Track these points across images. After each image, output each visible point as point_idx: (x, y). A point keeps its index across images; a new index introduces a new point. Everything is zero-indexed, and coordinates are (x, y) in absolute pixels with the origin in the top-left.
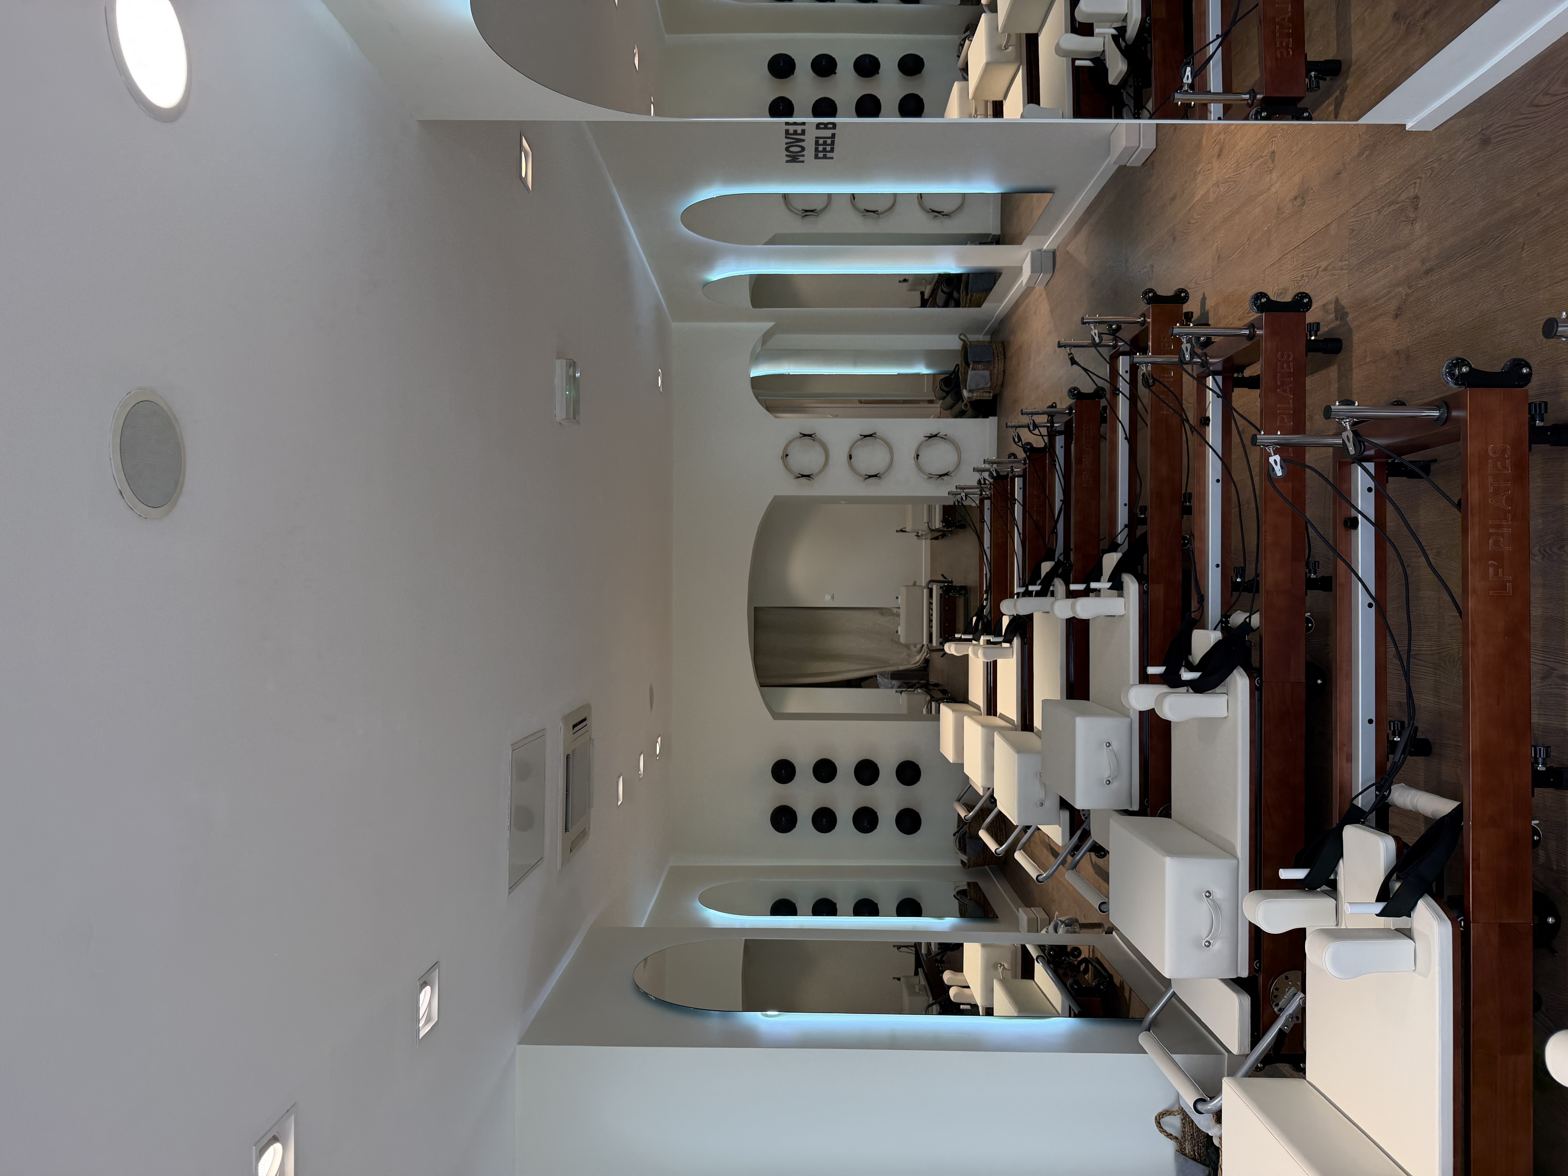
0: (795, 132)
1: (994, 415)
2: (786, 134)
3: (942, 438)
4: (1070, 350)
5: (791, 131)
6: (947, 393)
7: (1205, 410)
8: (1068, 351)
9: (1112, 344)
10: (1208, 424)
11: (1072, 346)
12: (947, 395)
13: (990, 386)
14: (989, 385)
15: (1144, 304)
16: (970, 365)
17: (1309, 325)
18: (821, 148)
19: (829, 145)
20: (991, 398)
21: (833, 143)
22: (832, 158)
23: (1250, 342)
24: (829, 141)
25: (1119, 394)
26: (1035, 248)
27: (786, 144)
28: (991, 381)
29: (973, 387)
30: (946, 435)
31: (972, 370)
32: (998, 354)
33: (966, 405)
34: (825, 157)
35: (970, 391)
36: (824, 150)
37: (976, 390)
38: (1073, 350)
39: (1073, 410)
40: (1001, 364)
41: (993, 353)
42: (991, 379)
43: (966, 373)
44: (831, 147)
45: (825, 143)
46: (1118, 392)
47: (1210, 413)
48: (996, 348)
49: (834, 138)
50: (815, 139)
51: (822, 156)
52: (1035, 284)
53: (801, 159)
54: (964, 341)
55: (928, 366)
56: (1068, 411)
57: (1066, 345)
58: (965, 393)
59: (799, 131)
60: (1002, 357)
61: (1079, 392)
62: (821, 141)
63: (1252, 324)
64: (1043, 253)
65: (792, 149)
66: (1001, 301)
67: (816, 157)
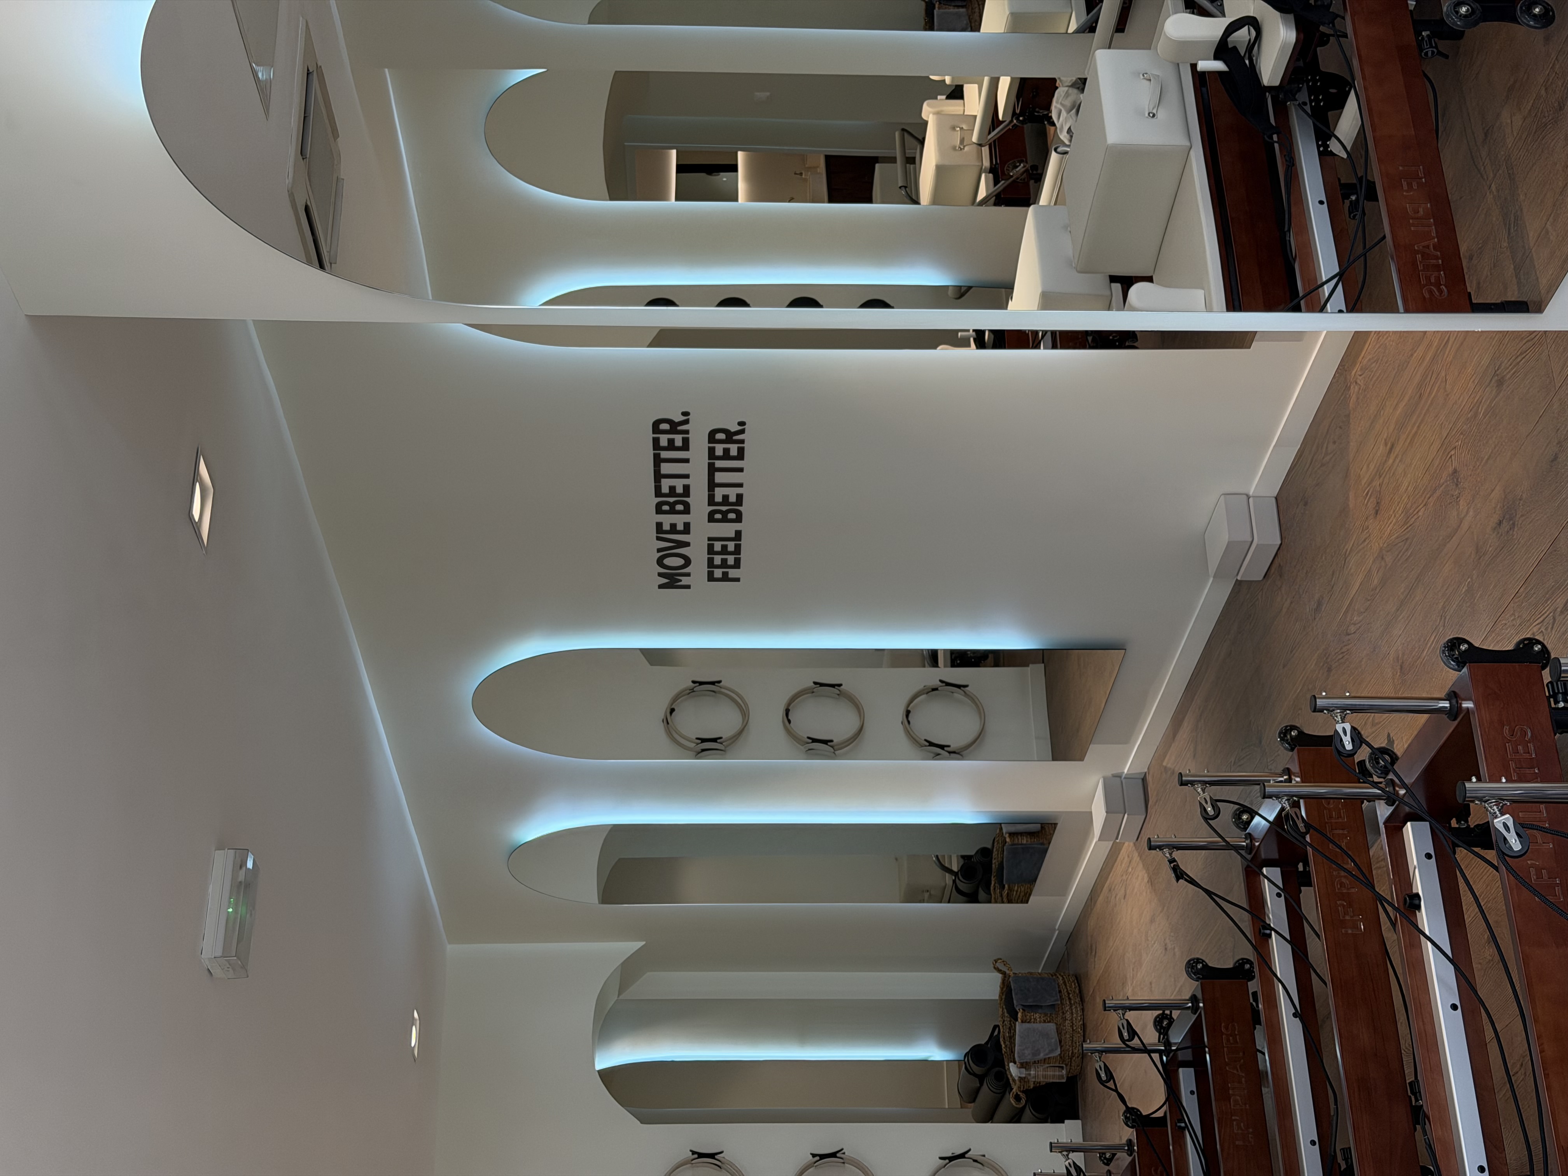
0: (673, 529)
1: (1075, 1117)
2: (657, 533)
3: (975, 1161)
4: (1171, 854)
5: (666, 527)
6: (981, 1078)
7: (1410, 884)
8: (1168, 855)
9: (1244, 844)
10: (1418, 907)
11: (1174, 848)
12: (981, 1084)
13: (1060, 1055)
14: (1058, 1052)
15: (1286, 751)
16: (1017, 1013)
17: (1550, 685)
18: (718, 560)
19: (731, 553)
20: (1064, 1081)
21: (738, 550)
22: (738, 580)
23: (1456, 722)
24: (731, 546)
25: (1270, 936)
26: (1109, 774)
27: (659, 550)
28: (1061, 1047)
29: (1028, 1058)
30: (984, 1156)
31: (1022, 1022)
32: (1069, 994)
33: (1017, 1098)
34: (725, 578)
35: (1024, 1065)
36: (724, 564)
37: (1035, 1062)
38: (1177, 854)
39: (1199, 1003)
40: (1077, 1014)
41: (1060, 992)
42: (1060, 1042)
43: (1012, 1029)
44: (735, 558)
45: (724, 550)
46: (1268, 932)
47: (1418, 888)
48: (1065, 983)
49: (740, 540)
50: (707, 542)
51: (720, 576)
52: (1117, 838)
53: (685, 581)
54: (1004, 973)
55: (945, 1042)
56: (1190, 1005)
57: (1163, 846)
58: (1014, 1070)
59: (680, 527)
60: (1078, 1000)
61: (1206, 966)
62: (718, 546)
63: (1454, 692)
64: (1124, 781)
65: (668, 561)
66: (1064, 892)
67: (711, 578)
